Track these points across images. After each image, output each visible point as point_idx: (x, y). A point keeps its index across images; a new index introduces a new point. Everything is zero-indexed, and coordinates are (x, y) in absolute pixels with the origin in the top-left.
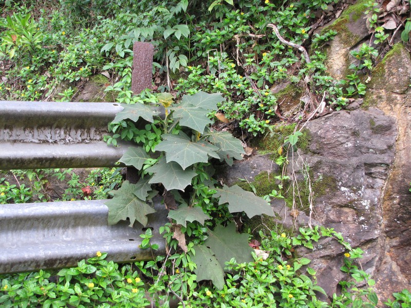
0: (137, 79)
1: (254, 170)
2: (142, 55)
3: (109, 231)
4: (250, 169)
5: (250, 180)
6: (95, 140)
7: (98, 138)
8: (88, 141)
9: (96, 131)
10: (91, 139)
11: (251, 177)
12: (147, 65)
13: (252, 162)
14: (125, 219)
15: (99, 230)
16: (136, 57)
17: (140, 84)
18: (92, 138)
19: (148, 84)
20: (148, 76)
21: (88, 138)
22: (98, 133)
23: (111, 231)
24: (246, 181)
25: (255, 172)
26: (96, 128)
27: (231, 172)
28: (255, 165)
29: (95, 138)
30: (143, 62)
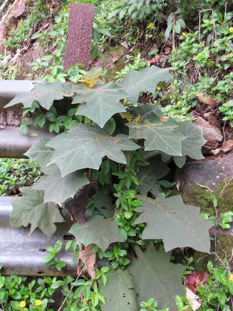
0: (71, 51)
1: (221, 174)
2: (79, 20)
3: (21, 235)
4: (216, 172)
5: (212, 187)
6: (13, 125)
7: (17, 122)
8: (4, 127)
9: (14, 115)
10: (7, 125)
11: (214, 184)
12: (85, 33)
13: (220, 163)
14: (26, 225)
15: (9, 233)
16: (72, 23)
17: (74, 57)
18: (9, 124)
19: (85, 57)
20: (85, 46)
21: (5, 123)
22: (17, 117)
23: (23, 236)
24: (207, 189)
25: (220, 176)
26: (15, 112)
27: (192, 173)
28: (223, 168)
29: (12, 123)
30: (80, 29)
